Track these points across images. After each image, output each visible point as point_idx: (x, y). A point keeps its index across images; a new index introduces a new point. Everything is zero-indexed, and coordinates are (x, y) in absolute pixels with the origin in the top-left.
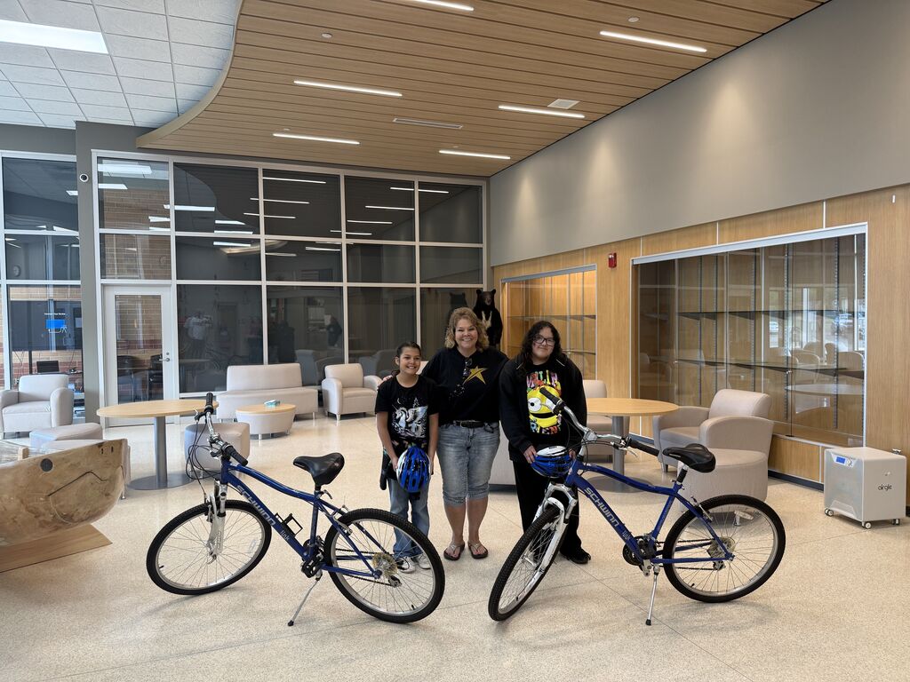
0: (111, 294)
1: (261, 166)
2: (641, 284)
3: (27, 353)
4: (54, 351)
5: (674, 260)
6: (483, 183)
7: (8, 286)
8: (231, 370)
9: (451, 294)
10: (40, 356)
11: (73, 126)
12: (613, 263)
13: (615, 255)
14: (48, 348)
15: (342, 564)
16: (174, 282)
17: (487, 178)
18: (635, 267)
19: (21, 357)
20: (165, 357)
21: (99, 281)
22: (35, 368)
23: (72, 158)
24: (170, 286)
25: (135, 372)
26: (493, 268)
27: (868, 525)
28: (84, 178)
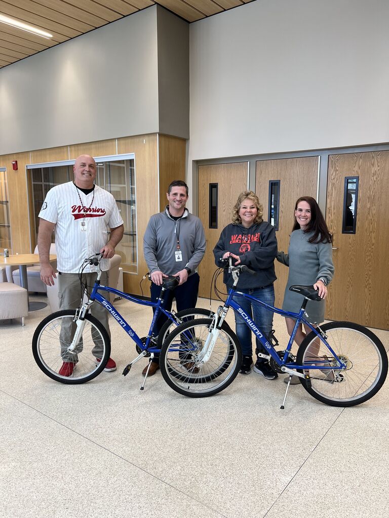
2: (34, 181)
5: (41, 168)
12: (15, 167)
13: (16, 162)
18: (29, 170)
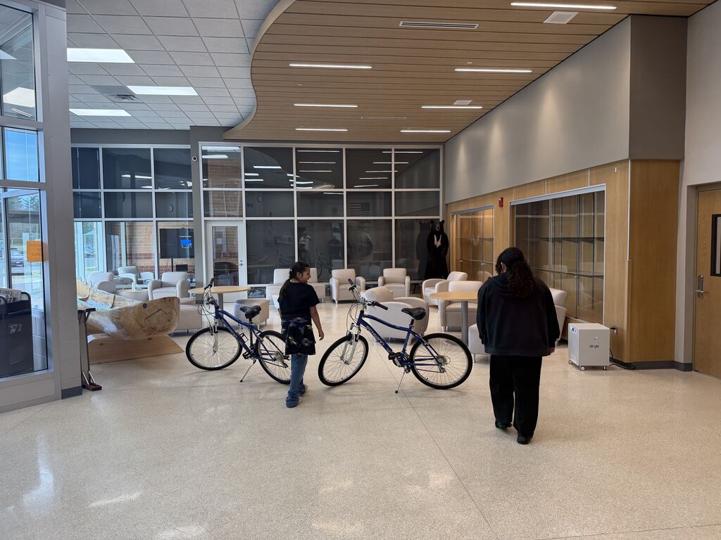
0: (210, 226)
1: (294, 146)
3: (170, 259)
4: (188, 259)
6: (441, 147)
7: (157, 221)
8: (276, 271)
9: (420, 223)
10: (178, 261)
11: (189, 128)
12: (501, 204)
13: (502, 198)
14: (185, 257)
15: (264, 356)
16: (245, 218)
17: (444, 143)
18: (512, 207)
19: (165, 262)
20: (240, 263)
21: (203, 218)
22: (175, 268)
23: (188, 147)
24: (242, 221)
25: (230, 272)
26: (447, 205)
27: (583, 368)
28: (195, 159)
